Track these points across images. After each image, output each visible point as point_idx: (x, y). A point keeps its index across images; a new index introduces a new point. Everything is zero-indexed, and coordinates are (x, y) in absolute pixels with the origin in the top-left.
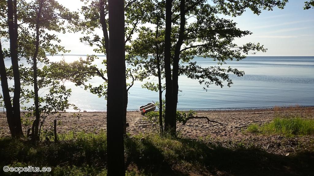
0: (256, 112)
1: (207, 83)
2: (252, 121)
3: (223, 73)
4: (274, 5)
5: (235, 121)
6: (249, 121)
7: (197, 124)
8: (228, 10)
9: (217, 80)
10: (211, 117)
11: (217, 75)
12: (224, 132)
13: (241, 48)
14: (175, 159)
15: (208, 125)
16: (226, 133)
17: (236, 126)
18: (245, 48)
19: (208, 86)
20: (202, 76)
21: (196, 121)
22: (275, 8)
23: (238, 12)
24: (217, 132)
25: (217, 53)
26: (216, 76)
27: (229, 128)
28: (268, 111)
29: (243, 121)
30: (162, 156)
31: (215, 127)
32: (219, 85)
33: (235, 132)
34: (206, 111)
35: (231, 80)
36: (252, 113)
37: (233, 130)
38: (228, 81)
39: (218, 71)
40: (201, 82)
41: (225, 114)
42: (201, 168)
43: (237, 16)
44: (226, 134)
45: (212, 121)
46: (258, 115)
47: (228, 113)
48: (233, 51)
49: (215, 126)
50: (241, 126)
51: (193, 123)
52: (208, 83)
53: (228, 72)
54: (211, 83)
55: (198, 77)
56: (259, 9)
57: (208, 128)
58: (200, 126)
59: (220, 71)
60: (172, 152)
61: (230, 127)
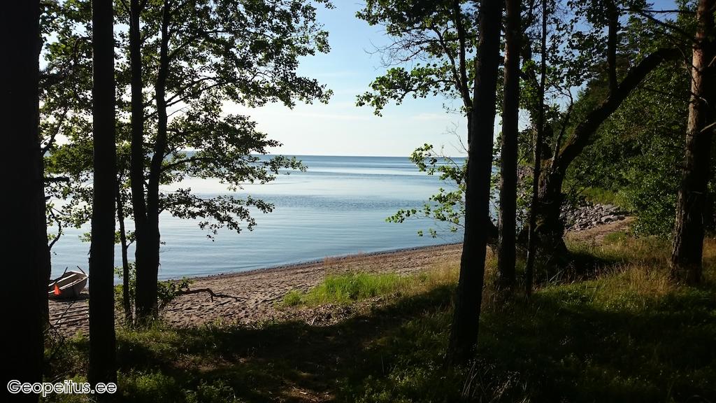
0: (298, 271)
1: (213, 227)
2: (291, 287)
3: (239, 206)
4: (314, 97)
5: (262, 290)
6: (287, 288)
7: (189, 305)
8: (241, 95)
9: (229, 219)
10: (216, 288)
11: (229, 210)
12: (244, 311)
13: (266, 164)
14: (172, 354)
15: (211, 305)
16: (246, 312)
17: (264, 298)
18: (272, 163)
19: (215, 232)
20: (201, 214)
21: (186, 299)
22: (316, 101)
23: (258, 100)
24: (231, 313)
25: (225, 169)
26: (228, 213)
27: (251, 304)
28: (320, 266)
29: (277, 289)
30: (152, 352)
31: (225, 305)
32: (234, 228)
33: (263, 309)
34: (204, 279)
35: (253, 220)
36: (292, 272)
37: (259, 306)
38: (248, 221)
39: (231, 204)
40: (203, 225)
41: (243, 279)
42: (216, 359)
43: (258, 108)
44: (247, 314)
45: (218, 296)
46: (302, 275)
47: (247, 277)
48: (254, 168)
49: (225, 303)
50: (272, 298)
51: (180, 305)
52: (216, 226)
53: (248, 205)
54: (220, 224)
55: (193, 215)
56: (292, 100)
57: (212, 309)
58: (195, 307)
59: (234, 204)
60: (166, 346)
61: (253, 301)
